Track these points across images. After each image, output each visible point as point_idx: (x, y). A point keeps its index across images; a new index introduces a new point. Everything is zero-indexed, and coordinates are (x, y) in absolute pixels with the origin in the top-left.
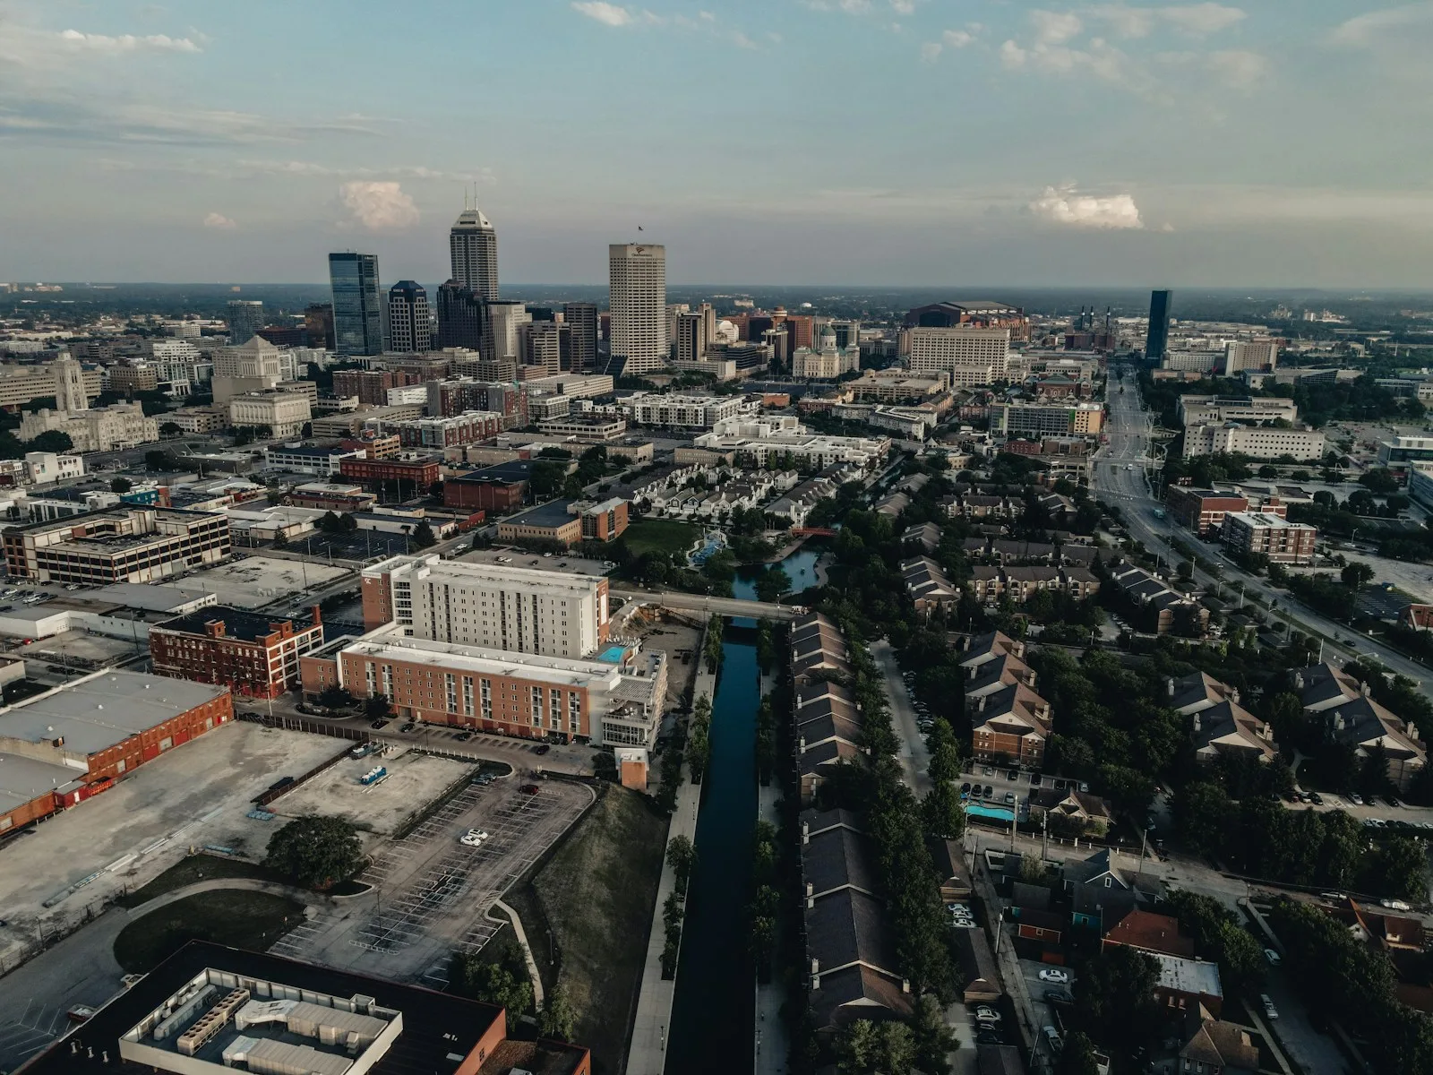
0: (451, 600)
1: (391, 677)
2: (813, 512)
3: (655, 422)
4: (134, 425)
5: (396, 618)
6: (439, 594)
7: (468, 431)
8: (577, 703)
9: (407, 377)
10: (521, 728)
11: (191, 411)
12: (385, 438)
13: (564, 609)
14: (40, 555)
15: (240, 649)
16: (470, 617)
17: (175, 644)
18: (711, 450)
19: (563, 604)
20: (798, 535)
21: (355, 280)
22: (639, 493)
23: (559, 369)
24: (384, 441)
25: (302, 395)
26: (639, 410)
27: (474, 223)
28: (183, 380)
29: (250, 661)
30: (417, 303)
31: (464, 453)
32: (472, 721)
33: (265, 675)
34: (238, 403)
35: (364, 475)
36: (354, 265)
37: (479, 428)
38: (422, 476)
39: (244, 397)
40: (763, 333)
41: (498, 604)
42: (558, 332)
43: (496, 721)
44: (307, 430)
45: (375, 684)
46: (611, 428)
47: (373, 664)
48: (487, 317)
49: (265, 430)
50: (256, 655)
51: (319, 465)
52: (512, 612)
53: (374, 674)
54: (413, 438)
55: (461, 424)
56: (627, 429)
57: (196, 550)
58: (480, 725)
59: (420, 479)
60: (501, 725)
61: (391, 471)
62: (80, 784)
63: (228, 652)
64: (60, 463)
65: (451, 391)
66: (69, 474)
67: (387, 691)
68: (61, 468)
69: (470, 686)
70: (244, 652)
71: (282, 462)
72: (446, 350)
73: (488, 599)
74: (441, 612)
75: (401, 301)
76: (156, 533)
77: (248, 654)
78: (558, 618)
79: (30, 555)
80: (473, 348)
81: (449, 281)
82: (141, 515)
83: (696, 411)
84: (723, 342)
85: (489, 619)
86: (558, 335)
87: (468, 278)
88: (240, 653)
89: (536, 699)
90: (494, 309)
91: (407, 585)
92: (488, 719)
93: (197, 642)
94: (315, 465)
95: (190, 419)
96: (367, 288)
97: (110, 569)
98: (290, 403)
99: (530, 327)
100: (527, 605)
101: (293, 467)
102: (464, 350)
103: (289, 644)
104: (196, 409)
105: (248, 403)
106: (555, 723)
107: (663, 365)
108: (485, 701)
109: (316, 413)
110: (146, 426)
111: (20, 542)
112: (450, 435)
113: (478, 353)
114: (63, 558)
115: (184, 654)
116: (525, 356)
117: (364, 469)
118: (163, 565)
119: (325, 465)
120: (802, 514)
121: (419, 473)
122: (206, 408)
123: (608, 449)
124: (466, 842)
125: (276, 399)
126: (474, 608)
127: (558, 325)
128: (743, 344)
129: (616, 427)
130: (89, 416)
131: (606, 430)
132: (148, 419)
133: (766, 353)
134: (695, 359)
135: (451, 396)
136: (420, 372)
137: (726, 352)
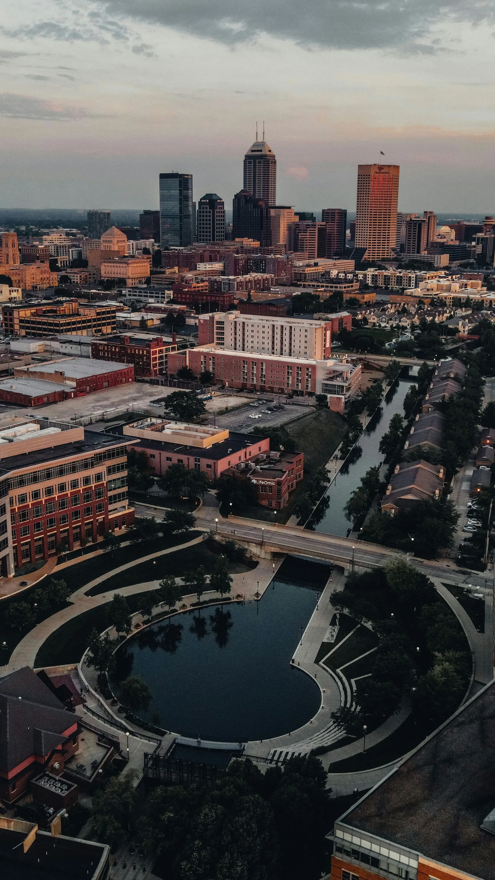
0: (246, 330)
1: (213, 363)
2: (475, 327)
3: (380, 285)
4: (45, 276)
5: (215, 341)
6: (239, 327)
7: (251, 285)
8: (310, 373)
9: (210, 256)
10: (279, 389)
11: (76, 270)
12: (199, 283)
13: (306, 334)
14: (21, 321)
15: (137, 350)
16: (256, 340)
17: (104, 348)
18: (415, 297)
19: (306, 331)
20: (462, 340)
21: (176, 192)
22: (361, 314)
23: (316, 256)
24: (199, 285)
25: (145, 260)
26: (370, 276)
27: (261, 151)
28: (65, 257)
29: (142, 356)
30: (218, 210)
31: (249, 295)
32: (254, 386)
33: (149, 364)
34: (106, 264)
35: (188, 300)
36: (177, 181)
37: (259, 283)
38: (224, 301)
39: (110, 260)
40: (474, 236)
41: (271, 332)
42: (317, 229)
43: (267, 386)
44: (148, 281)
45: (205, 367)
46: (349, 287)
47: (205, 357)
48: (267, 216)
49: (122, 282)
50: (145, 353)
51: (158, 297)
52: (278, 336)
53: (205, 362)
54: (216, 287)
55: (247, 280)
56: (359, 289)
57: (99, 325)
58: (258, 388)
59: (222, 303)
60: (269, 387)
61: (205, 298)
62: (73, 390)
63: (131, 352)
64: (10, 291)
65: (242, 260)
66: (15, 298)
67: (211, 370)
68: (10, 294)
69: (255, 367)
70: (139, 352)
71: (136, 295)
72: (237, 240)
73: (266, 330)
74: (239, 338)
75: (206, 208)
76: (78, 315)
77: (141, 353)
78: (303, 339)
79: (16, 321)
80: (255, 238)
81: (242, 191)
82: (71, 305)
83: (410, 277)
84: (442, 241)
85: (266, 341)
86: (317, 232)
87: (254, 190)
88: (137, 352)
89: (288, 372)
90: (273, 212)
91: (222, 323)
92: (263, 384)
93: (116, 347)
94: (156, 297)
95: (76, 275)
96: (184, 198)
97: (58, 328)
98: (138, 265)
99: (297, 225)
100: (287, 332)
101: (143, 299)
102: (250, 240)
103: (161, 350)
104: (79, 269)
105: (112, 265)
106: (298, 385)
107: (393, 255)
108: (262, 374)
109: (152, 273)
110: (52, 277)
111: (11, 314)
112: (240, 286)
113: (259, 243)
114: (33, 322)
115: (108, 354)
116: (292, 245)
117: (188, 296)
118: (83, 330)
119: (162, 297)
120: (467, 328)
121: (222, 299)
122: (85, 269)
123: (344, 295)
124: (252, 417)
125: (130, 262)
126: (258, 334)
127: (318, 223)
128: (457, 243)
129: (352, 286)
130: (21, 268)
131: (345, 287)
132: (52, 273)
133: (475, 251)
134: (418, 252)
135: (241, 263)
136: (218, 253)
137: (443, 248)
